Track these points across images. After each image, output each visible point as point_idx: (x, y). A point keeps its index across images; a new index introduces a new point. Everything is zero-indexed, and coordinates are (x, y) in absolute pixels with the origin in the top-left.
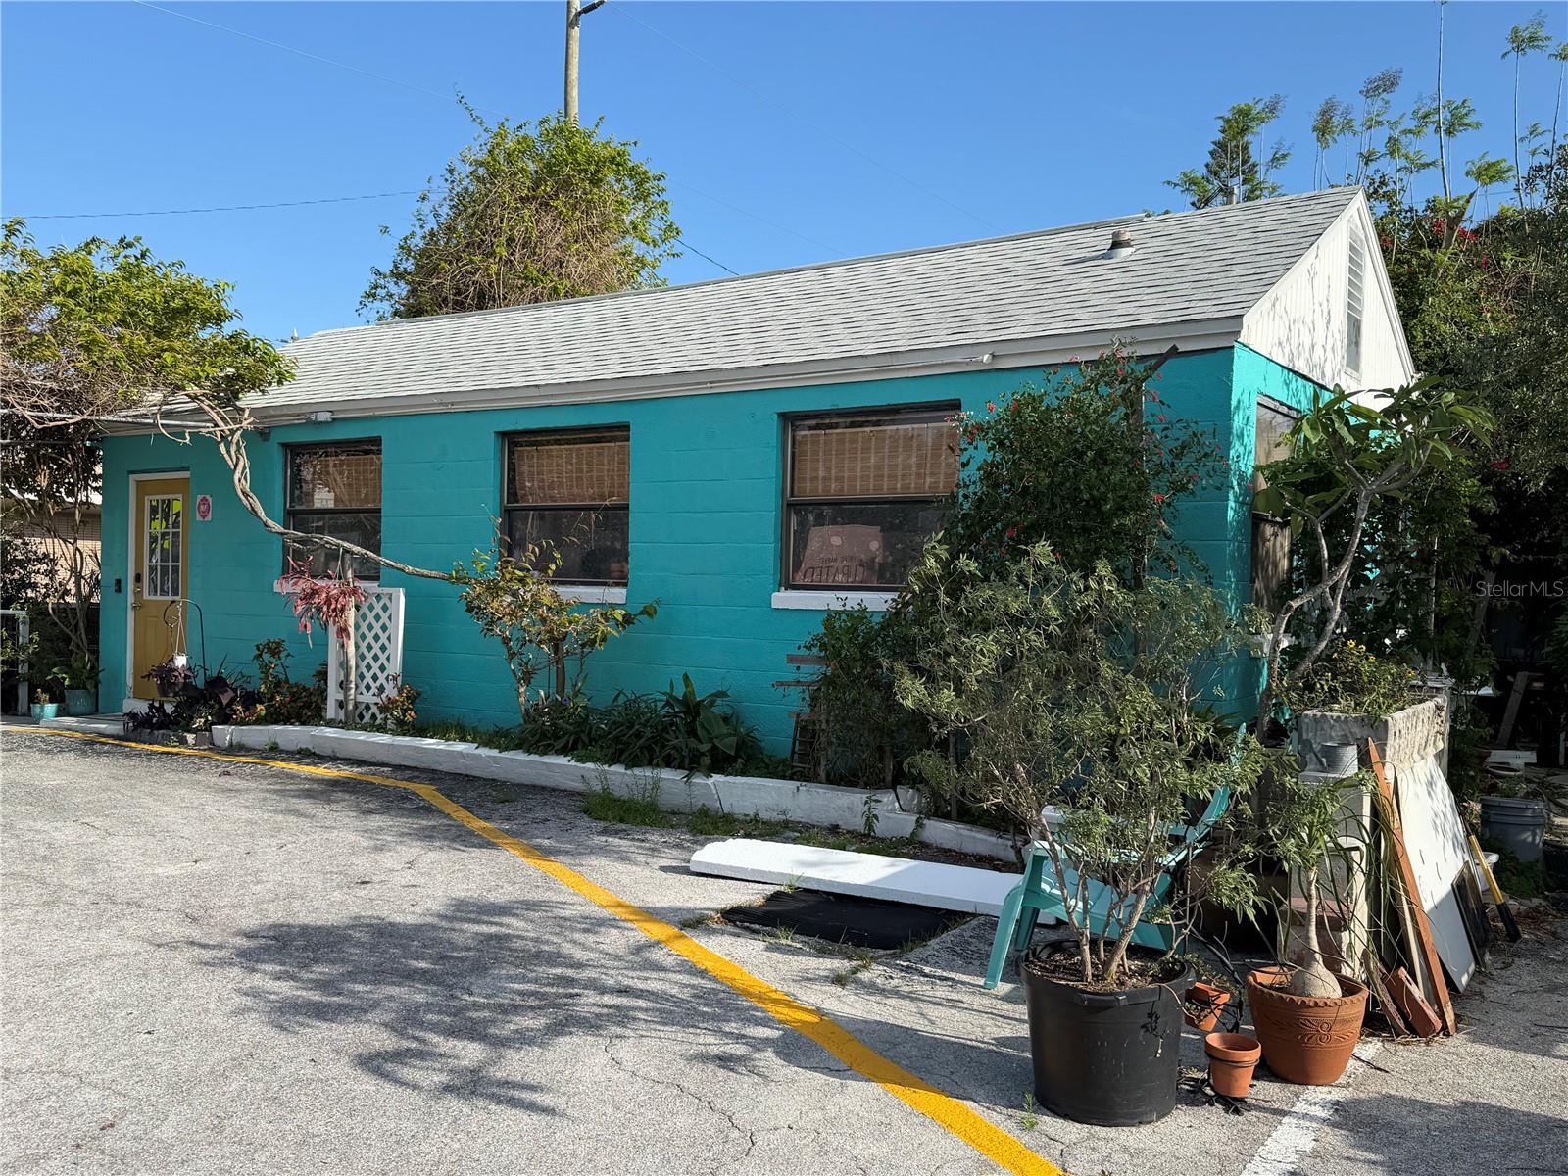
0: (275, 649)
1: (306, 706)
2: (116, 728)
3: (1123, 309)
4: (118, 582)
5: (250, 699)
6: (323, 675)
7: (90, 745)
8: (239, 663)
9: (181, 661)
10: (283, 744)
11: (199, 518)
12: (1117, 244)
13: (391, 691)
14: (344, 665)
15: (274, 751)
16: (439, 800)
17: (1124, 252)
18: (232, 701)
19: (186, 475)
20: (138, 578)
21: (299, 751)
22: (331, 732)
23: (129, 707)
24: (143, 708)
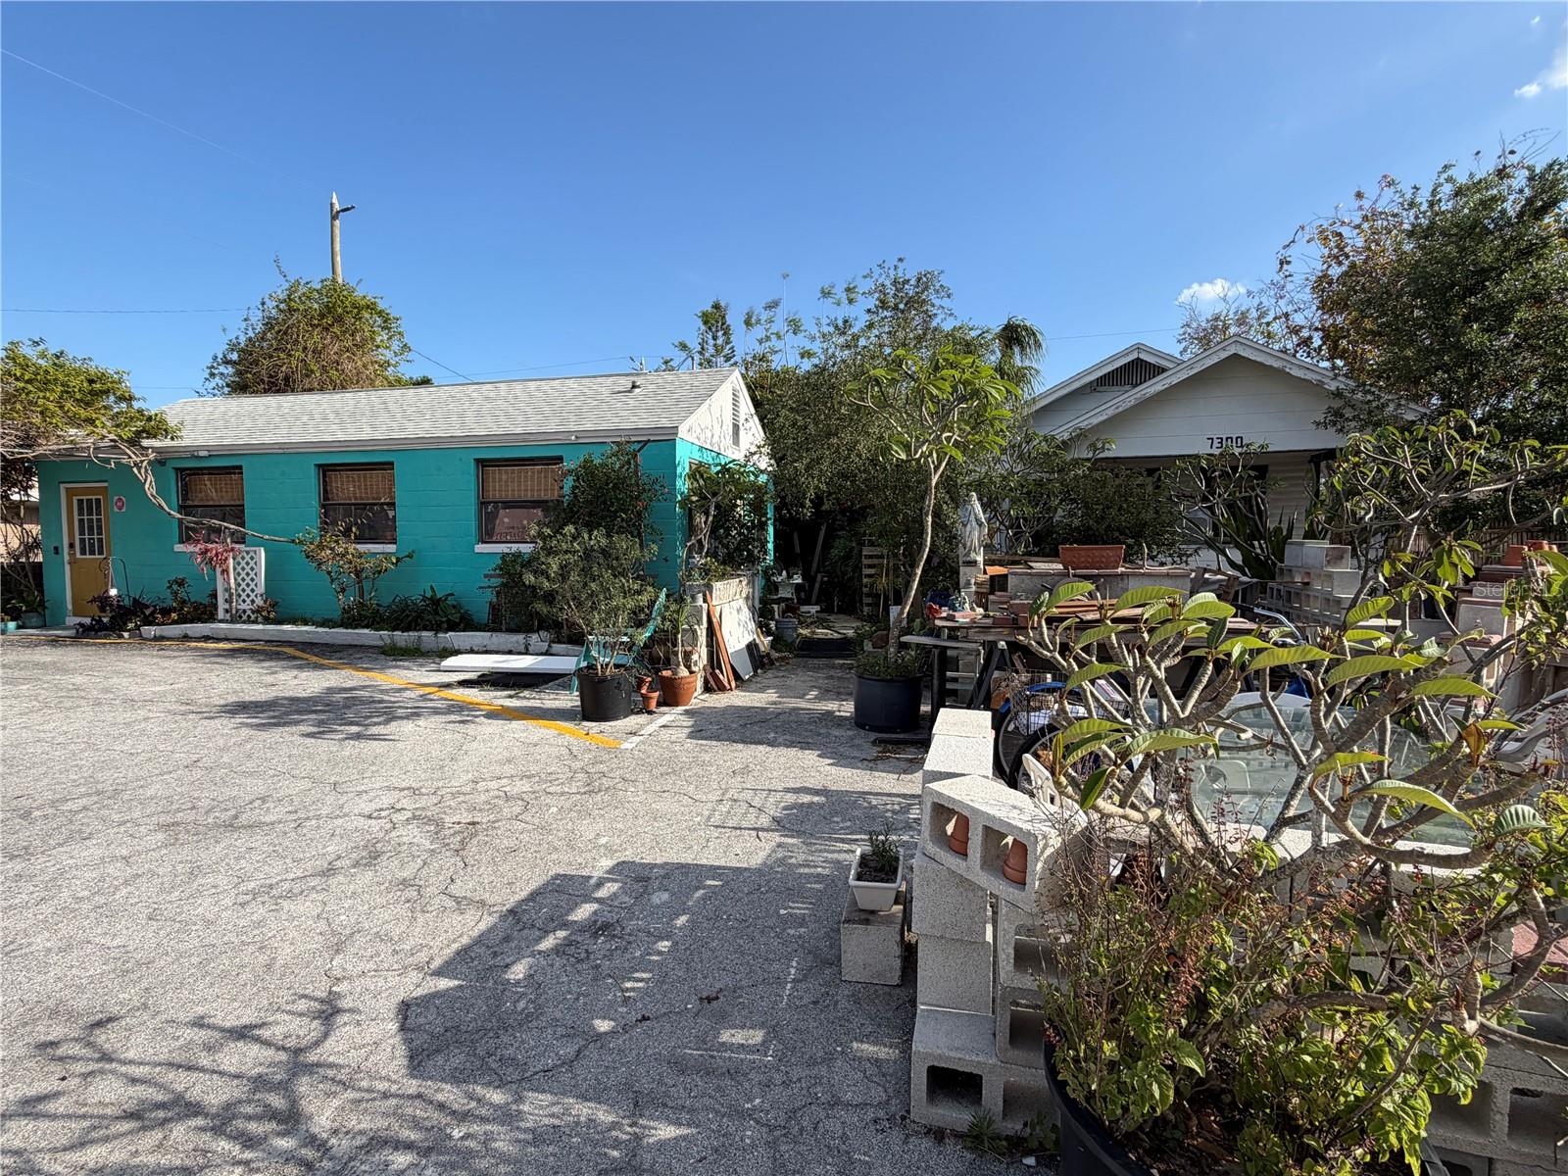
0: (181, 583)
1: (205, 612)
2: (70, 633)
3: (635, 419)
4: (56, 548)
5: (166, 612)
6: (214, 596)
7: (54, 642)
8: (156, 591)
9: (113, 592)
10: (190, 634)
11: (116, 510)
12: (634, 387)
13: (259, 602)
14: (228, 590)
15: (186, 638)
16: (298, 654)
17: (637, 390)
18: (153, 613)
19: (105, 484)
20: (72, 546)
21: (204, 637)
22: (223, 626)
23: (72, 621)
24: (87, 621)
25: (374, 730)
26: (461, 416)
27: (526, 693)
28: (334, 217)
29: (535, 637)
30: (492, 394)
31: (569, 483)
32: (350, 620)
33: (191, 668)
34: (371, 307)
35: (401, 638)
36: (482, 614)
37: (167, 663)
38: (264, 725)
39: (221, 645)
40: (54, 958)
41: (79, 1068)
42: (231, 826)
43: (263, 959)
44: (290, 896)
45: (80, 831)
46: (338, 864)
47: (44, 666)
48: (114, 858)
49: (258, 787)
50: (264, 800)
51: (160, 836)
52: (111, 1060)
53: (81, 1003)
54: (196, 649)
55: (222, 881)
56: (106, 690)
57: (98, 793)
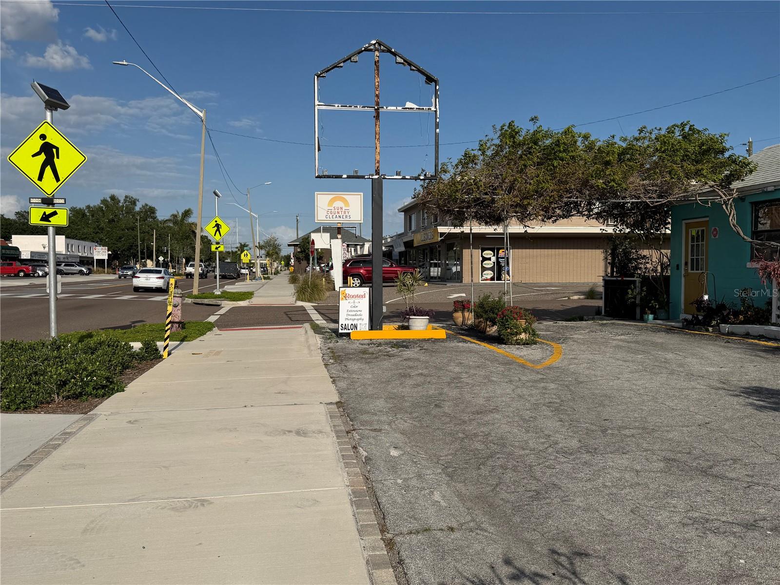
1: (763, 316)
2: (679, 325)
4: (678, 266)
5: (736, 314)
6: (770, 303)
7: (670, 330)
8: (731, 298)
9: (706, 297)
10: (751, 333)
11: (713, 237)
15: (747, 335)
18: (728, 314)
19: (707, 219)
20: (686, 264)
21: (759, 336)
22: (773, 328)
23: (683, 316)
24: (690, 317)
33: (739, 358)
37: (725, 352)
38: (766, 407)
39: (770, 344)
40: (579, 512)
41: (563, 572)
45: (624, 448)
47: (654, 344)
48: (632, 470)
52: (577, 577)
53: (578, 541)
54: (752, 344)
56: (681, 365)
57: (644, 428)
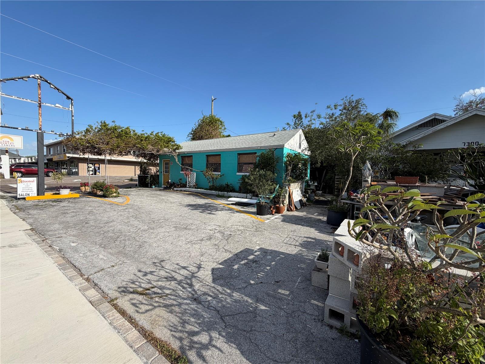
0: (181, 179)
1: (184, 186)
2: (163, 188)
3: (274, 143)
4: (161, 172)
5: (178, 185)
6: (186, 182)
7: (160, 190)
8: (177, 181)
9: (170, 181)
11: (171, 164)
12: (274, 135)
13: (194, 184)
14: (189, 181)
15: (181, 191)
16: (201, 195)
17: (275, 136)
18: (176, 185)
19: (170, 159)
20: (164, 171)
21: (184, 191)
22: (188, 189)
23: (163, 186)
24: (165, 186)
25: (213, 212)
26: (235, 143)
27: (245, 207)
28: (212, 101)
29: (248, 195)
30: (242, 138)
31: (258, 158)
32: (211, 189)
33: (182, 197)
34: (219, 120)
35: (220, 193)
36: (237, 188)
37: (177, 195)
38: (193, 209)
39: (187, 193)
40: (156, 248)
41: (159, 268)
42: (186, 229)
43: (189, 255)
44: (195, 244)
45: (162, 226)
46: (204, 239)
47: (158, 195)
48: (166, 232)
49: (191, 221)
50: (192, 224)
51: (174, 229)
52: (163, 268)
53: (160, 257)
54: (183, 193)
55: (184, 239)
56: (168, 200)
57: (165, 219)
